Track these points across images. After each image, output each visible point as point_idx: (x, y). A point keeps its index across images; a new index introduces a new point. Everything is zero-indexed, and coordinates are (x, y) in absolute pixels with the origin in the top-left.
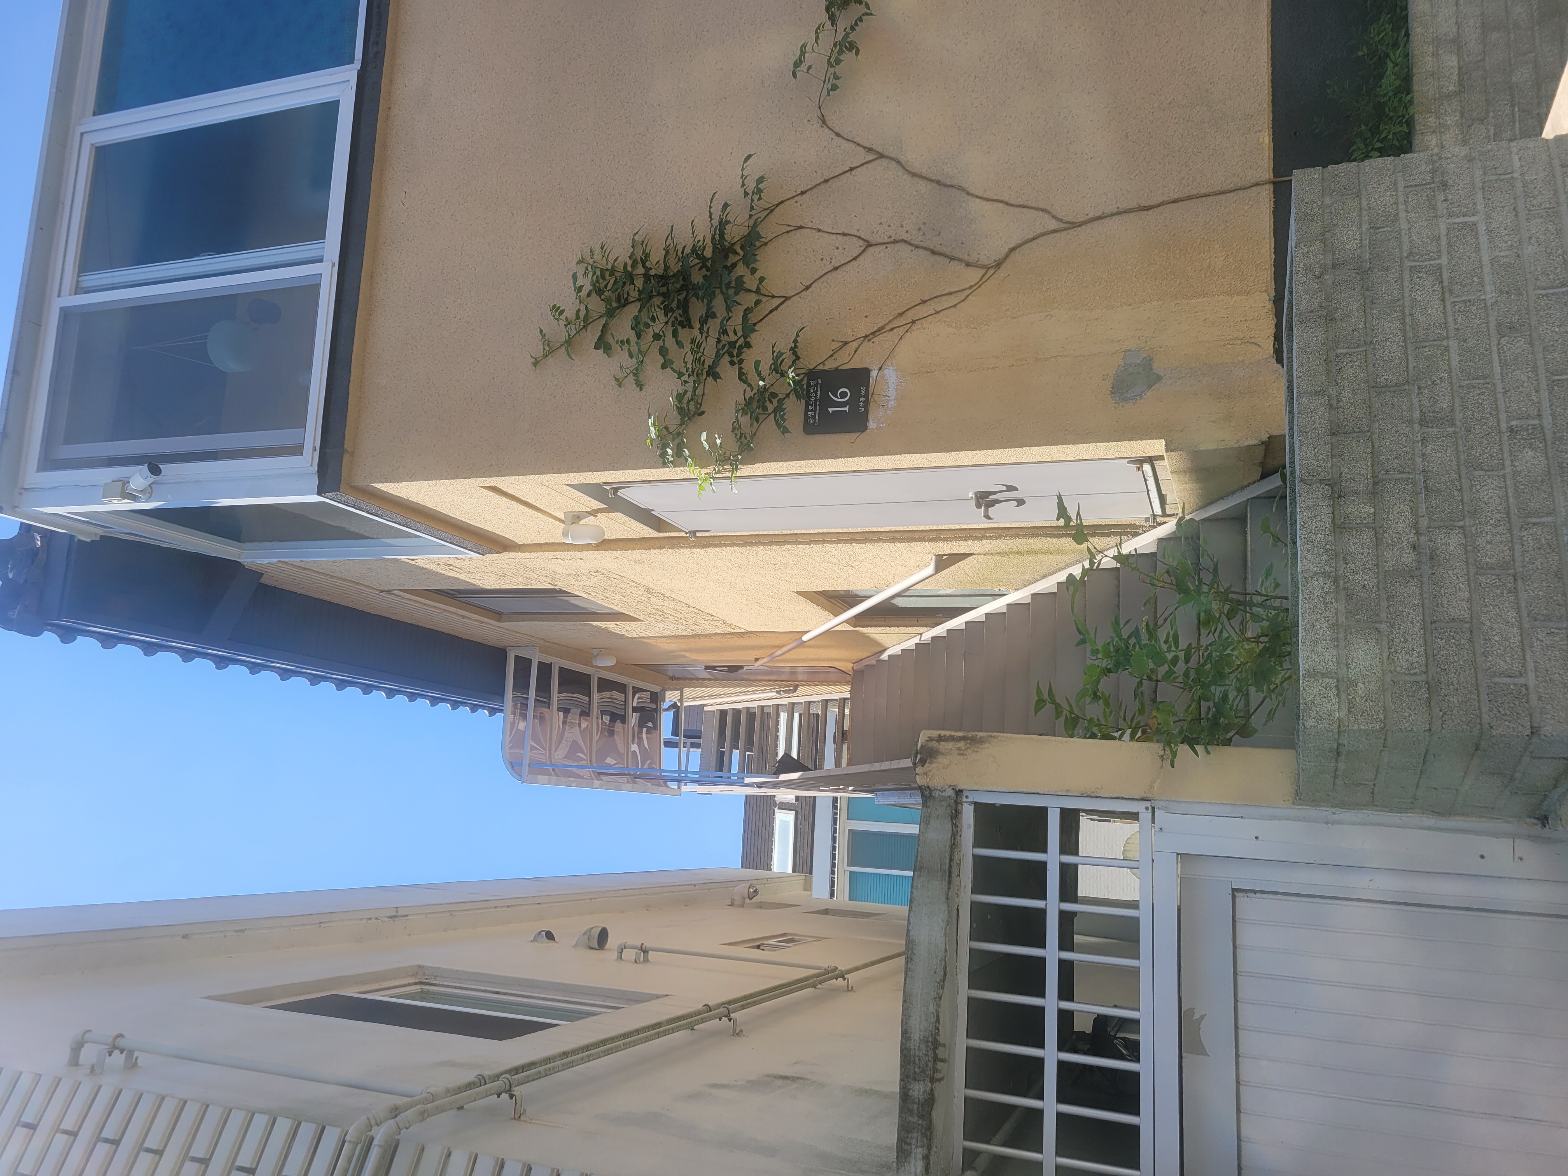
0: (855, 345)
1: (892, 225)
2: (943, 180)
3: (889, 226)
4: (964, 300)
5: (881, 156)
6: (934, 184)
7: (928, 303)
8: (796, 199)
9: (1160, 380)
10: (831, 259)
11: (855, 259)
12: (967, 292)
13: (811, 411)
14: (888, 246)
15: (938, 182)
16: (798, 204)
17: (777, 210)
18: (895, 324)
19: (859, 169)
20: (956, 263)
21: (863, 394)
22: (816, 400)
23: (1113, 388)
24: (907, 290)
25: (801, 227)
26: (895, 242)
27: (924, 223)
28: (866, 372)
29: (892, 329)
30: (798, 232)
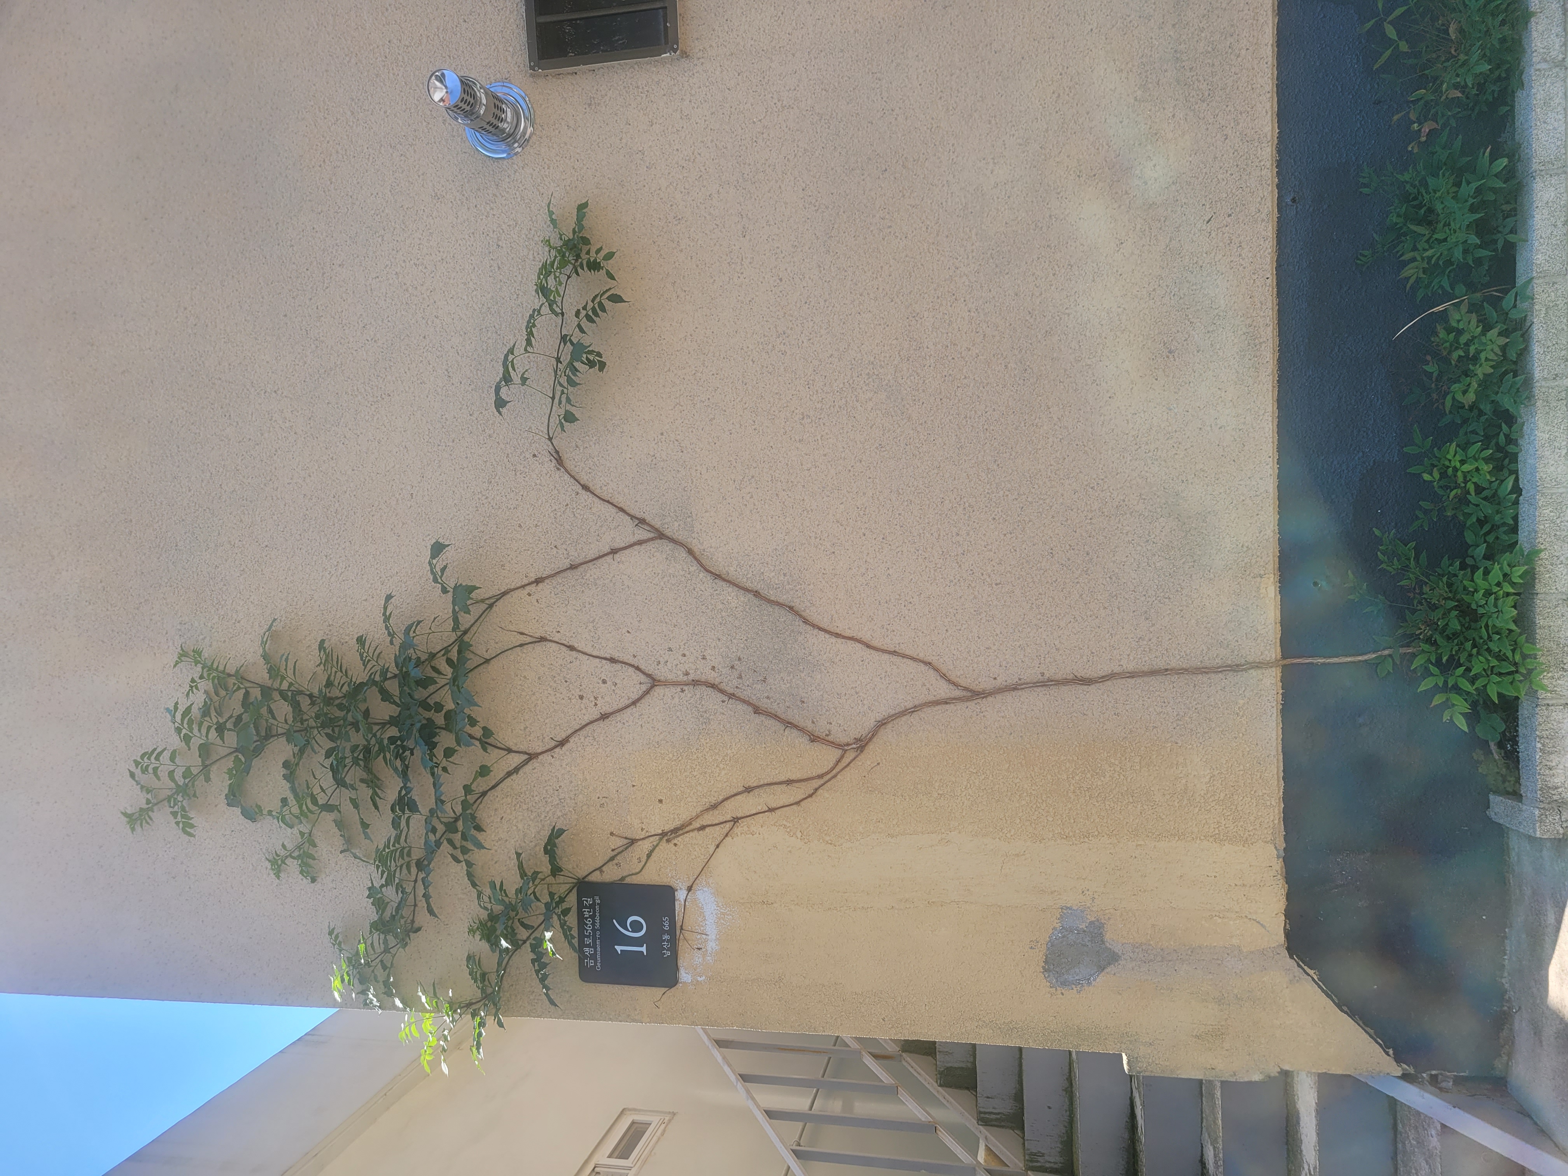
0: (646, 846)
1: (687, 653)
2: (764, 592)
3: (684, 655)
4: (810, 796)
5: (661, 535)
6: (750, 596)
7: (756, 791)
8: (528, 589)
9: (1117, 961)
10: (596, 698)
11: (634, 703)
12: (816, 783)
13: (588, 946)
14: (685, 688)
15: (757, 594)
16: (533, 599)
17: (500, 604)
18: (707, 819)
19: (626, 552)
20: (795, 732)
21: (667, 928)
22: (594, 930)
23: (1046, 962)
24: (721, 766)
25: (542, 639)
26: (695, 683)
27: (739, 659)
28: (668, 892)
29: (703, 828)
30: (538, 647)
